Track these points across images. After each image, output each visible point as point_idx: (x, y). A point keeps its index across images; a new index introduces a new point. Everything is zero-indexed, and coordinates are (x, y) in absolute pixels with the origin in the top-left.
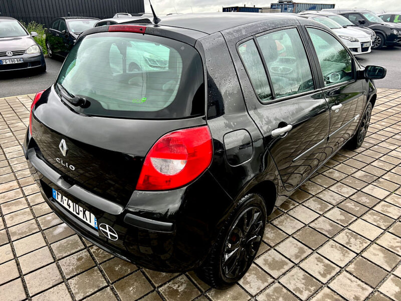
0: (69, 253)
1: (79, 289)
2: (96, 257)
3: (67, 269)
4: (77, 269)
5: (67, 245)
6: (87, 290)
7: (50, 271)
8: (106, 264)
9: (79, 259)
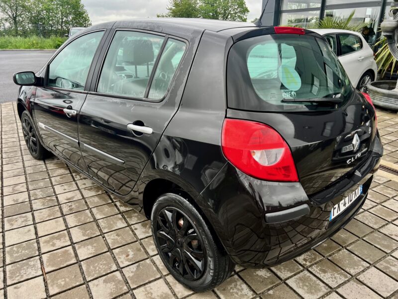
0: (318, 281)
1: (358, 266)
2: (316, 260)
3: (340, 279)
4: (337, 271)
5: (307, 286)
6: (357, 260)
7: (348, 291)
8: (323, 252)
9: (325, 272)
